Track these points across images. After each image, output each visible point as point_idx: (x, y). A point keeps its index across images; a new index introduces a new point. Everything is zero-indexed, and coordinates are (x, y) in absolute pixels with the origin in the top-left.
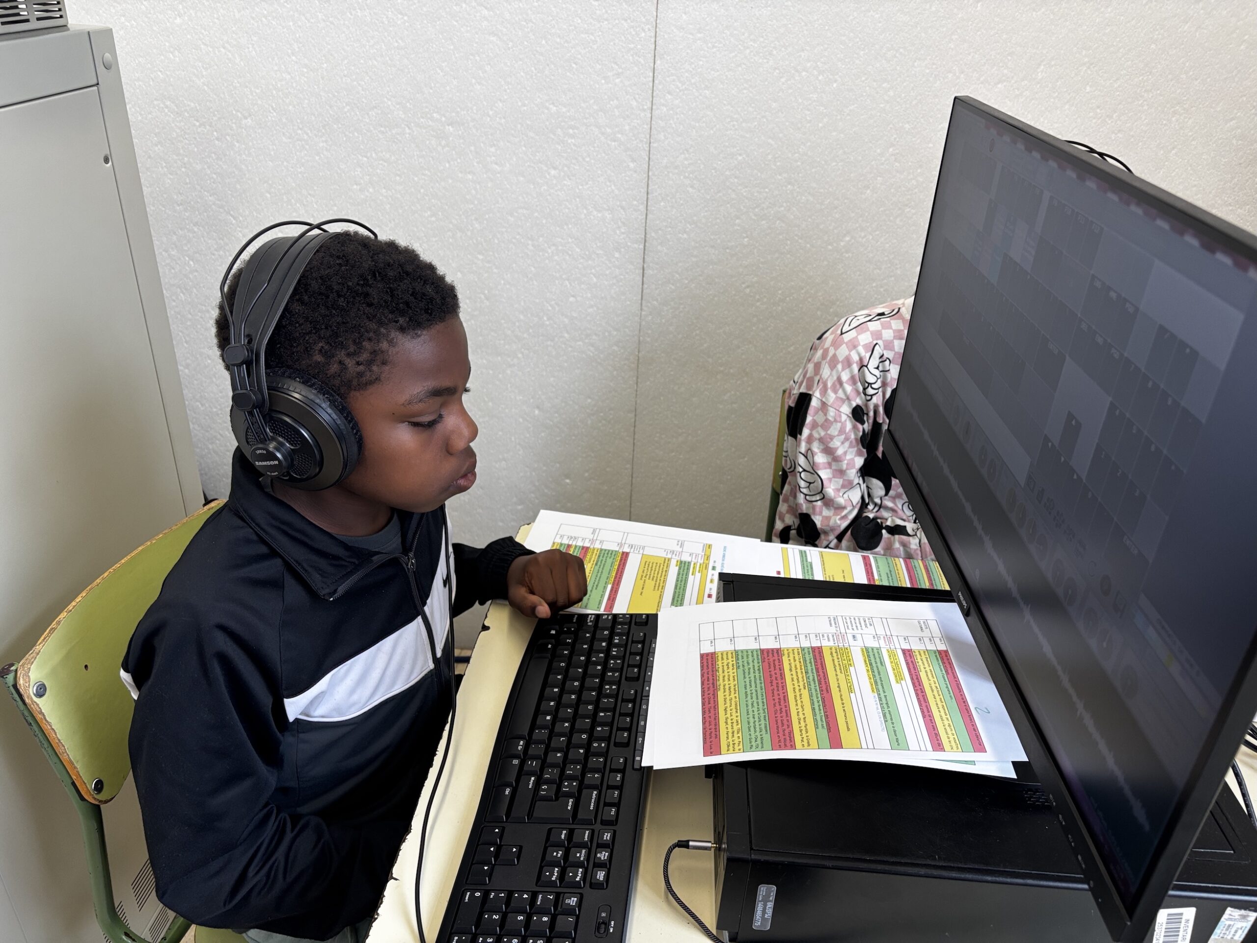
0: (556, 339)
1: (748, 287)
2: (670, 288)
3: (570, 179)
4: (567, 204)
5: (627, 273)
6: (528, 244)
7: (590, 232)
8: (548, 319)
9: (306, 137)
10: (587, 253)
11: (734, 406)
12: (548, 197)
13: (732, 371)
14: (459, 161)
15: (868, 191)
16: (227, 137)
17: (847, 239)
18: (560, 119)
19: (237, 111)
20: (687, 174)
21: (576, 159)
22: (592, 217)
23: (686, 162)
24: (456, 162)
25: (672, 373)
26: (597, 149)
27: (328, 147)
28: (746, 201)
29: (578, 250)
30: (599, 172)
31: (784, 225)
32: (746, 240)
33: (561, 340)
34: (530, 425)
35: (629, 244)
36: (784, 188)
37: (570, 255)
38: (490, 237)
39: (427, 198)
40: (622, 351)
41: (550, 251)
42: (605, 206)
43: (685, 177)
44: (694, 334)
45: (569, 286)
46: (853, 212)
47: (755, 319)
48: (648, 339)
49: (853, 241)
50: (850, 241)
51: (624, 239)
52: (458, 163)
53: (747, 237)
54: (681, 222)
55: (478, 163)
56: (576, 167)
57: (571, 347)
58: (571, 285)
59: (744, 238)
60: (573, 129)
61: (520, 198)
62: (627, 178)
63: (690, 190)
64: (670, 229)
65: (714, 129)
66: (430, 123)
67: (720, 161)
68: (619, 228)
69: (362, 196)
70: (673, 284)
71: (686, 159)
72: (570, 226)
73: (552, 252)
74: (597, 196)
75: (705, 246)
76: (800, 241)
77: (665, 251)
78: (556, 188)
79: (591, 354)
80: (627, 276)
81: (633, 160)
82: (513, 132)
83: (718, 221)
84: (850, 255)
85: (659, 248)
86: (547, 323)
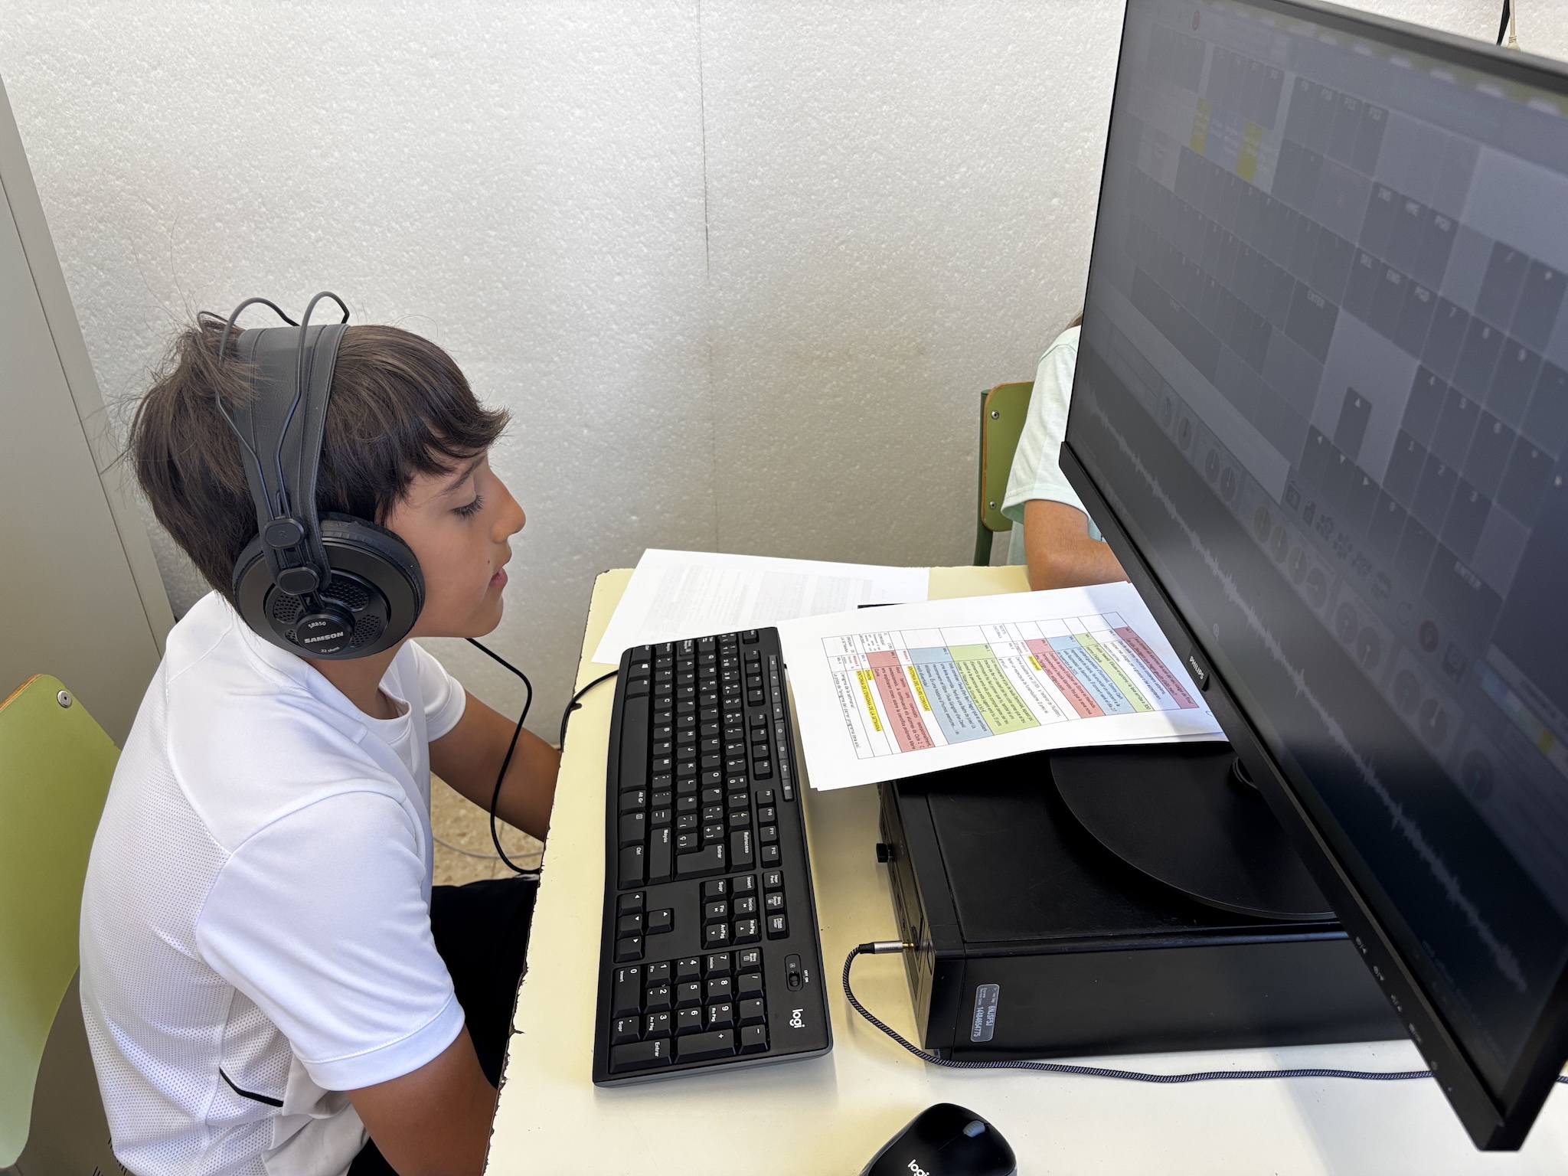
0: (602, 333)
1: (843, 242)
2: (744, 252)
3: (601, 120)
4: (601, 153)
5: (687, 237)
6: (554, 211)
7: (633, 188)
8: (589, 308)
9: (239, 88)
10: (632, 215)
11: (838, 399)
12: (575, 146)
13: (830, 354)
14: (451, 105)
15: (985, 106)
16: (132, 97)
17: (963, 169)
18: (580, 39)
19: (144, 60)
20: (752, 101)
21: (607, 92)
22: (635, 168)
23: (749, 85)
24: (447, 108)
25: (755, 364)
26: (633, 76)
27: (271, 99)
28: (831, 130)
29: (619, 212)
30: (640, 108)
31: (881, 158)
32: (835, 181)
33: (608, 333)
34: (578, 450)
35: (686, 199)
36: (878, 109)
37: (610, 221)
38: (503, 205)
39: (413, 160)
40: (689, 341)
41: (583, 217)
42: (650, 152)
43: (751, 105)
44: (779, 309)
45: (612, 261)
46: (967, 134)
47: (856, 284)
48: (721, 322)
49: (970, 171)
50: (966, 172)
51: (679, 193)
52: (450, 108)
53: (836, 177)
54: (750, 164)
55: (476, 107)
56: (607, 103)
57: (623, 342)
58: (615, 260)
59: (833, 179)
60: (599, 52)
61: (538, 150)
62: (676, 113)
63: (759, 121)
64: (736, 175)
65: (783, 38)
66: (407, 56)
67: (794, 80)
68: (671, 179)
69: (326, 164)
70: (746, 247)
71: (749, 81)
72: (607, 182)
73: (587, 219)
74: (640, 140)
75: (784, 194)
76: (904, 177)
77: (733, 204)
78: (584, 133)
79: (650, 349)
80: (687, 242)
81: (682, 89)
82: (520, 61)
83: (798, 159)
84: (967, 190)
85: (725, 200)
86: (588, 312)
